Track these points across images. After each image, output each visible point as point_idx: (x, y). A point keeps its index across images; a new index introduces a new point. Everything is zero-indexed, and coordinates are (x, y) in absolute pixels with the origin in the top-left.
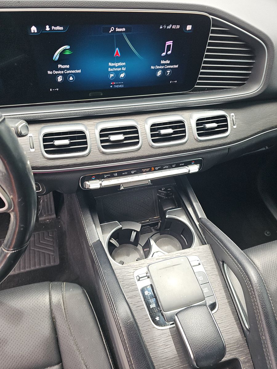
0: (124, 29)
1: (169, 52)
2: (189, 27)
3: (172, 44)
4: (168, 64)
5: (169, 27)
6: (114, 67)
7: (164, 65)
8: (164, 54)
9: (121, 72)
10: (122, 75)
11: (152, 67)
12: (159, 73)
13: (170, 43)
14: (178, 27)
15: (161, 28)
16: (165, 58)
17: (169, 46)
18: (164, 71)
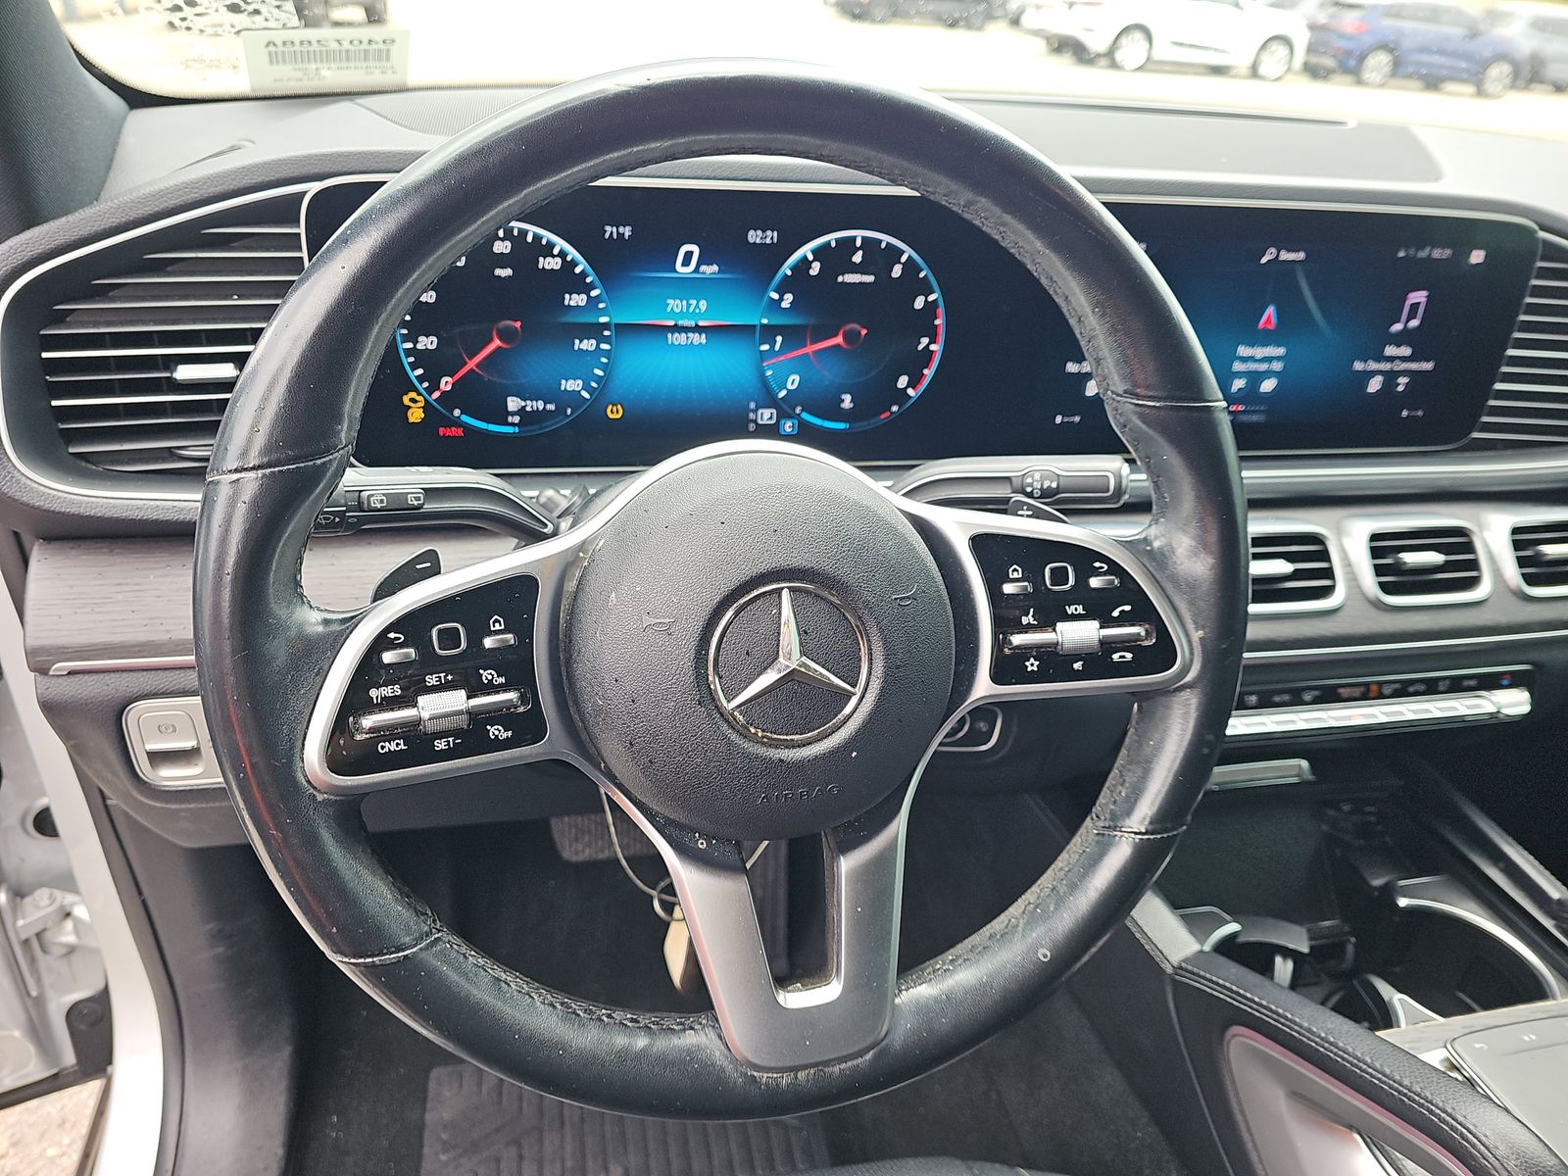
0: (1301, 256)
1: (1414, 323)
2: (1477, 257)
3: (1423, 300)
4: (1404, 359)
5: (1423, 254)
6: (1251, 359)
7: (1391, 359)
8: (1397, 327)
9: (1268, 374)
10: (1268, 386)
11: (1358, 366)
12: (1375, 385)
13: (1419, 297)
14: (1448, 253)
15: (1401, 254)
16: (1399, 340)
17: (1415, 306)
18: (1390, 377)
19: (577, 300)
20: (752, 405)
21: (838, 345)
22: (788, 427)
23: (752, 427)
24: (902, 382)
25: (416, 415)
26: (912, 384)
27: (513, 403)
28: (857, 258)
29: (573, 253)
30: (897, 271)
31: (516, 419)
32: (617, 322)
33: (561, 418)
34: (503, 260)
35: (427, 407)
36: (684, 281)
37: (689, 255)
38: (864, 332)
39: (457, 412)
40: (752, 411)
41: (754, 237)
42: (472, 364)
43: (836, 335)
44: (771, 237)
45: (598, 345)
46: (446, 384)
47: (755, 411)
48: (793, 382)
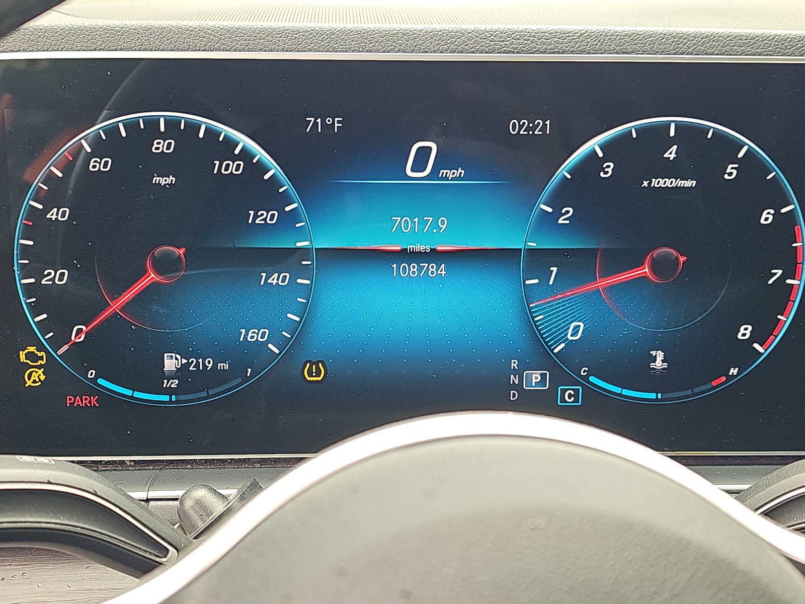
19: (268, 217)
20: (514, 364)
21: (644, 278)
22: (568, 395)
23: (514, 395)
24: (745, 332)
25: (36, 377)
26: (760, 336)
27: (170, 363)
28: (671, 154)
29: (260, 154)
30: (731, 171)
31: (174, 383)
32: (317, 247)
33: (239, 380)
34: (164, 164)
35: (50, 367)
36: (418, 188)
37: (424, 153)
38: (682, 259)
39: (91, 374)
40: (515, 372)
41: (517, 127)
42: (116, 306)
43: (641, 264)
44: (543, 126)
45: (293, 280)
46: (78, 334)
47: (519, 373)
48: (576, 331)
